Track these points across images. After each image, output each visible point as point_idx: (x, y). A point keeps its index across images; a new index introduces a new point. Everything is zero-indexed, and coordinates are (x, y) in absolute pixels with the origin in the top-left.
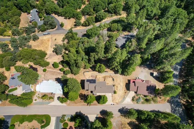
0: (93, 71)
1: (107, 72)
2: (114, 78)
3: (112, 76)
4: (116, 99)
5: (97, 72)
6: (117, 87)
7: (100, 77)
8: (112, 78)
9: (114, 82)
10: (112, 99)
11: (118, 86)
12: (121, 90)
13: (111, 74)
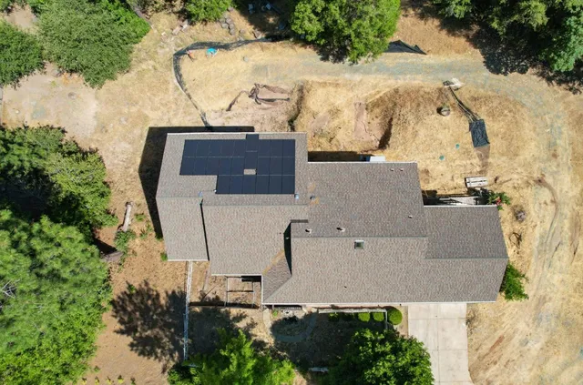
0: (273, 38)
1: (416, 50)
2: (482, 115)
3: (465, 97)
4: (510, 351)
5: (310, 55)
6: (519, 214)
7: (341, 99)
8: (467, 111)
9: (484, 157)
10: (473, 348)
11: (533, 211)
12: (565, 251)
13: (449, 68)
